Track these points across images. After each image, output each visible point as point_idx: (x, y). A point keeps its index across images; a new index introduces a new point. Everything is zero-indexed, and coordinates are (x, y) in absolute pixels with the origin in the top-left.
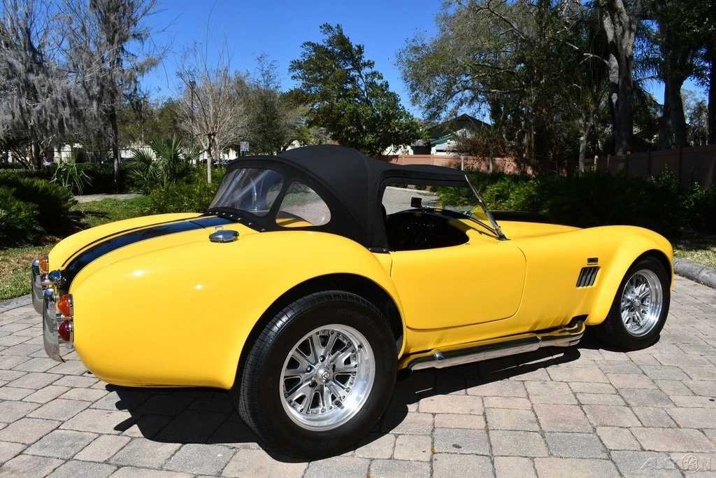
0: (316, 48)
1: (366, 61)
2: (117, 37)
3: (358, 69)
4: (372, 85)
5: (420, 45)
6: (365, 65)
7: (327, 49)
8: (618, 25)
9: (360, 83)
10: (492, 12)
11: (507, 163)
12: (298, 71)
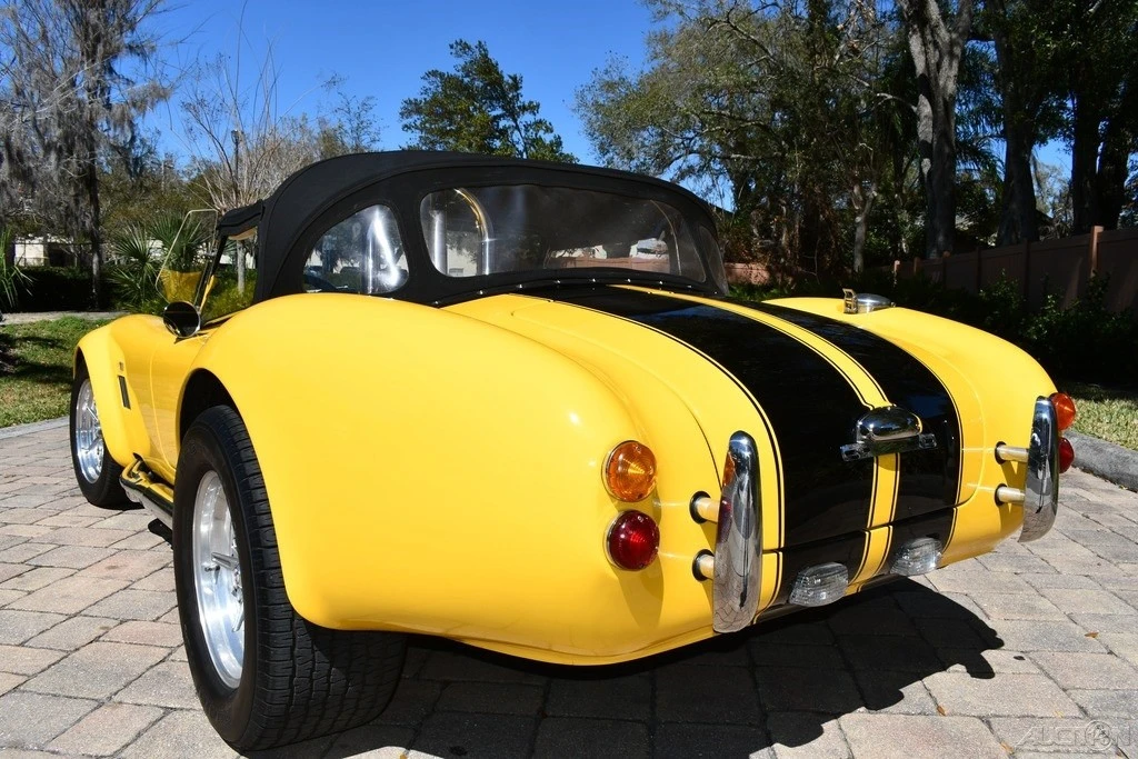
0: (448, 81)
1: (527, 104)
2: (100, 48)
3: (512, 113)
4: (537, 141)
5: (617, 79)
6: (524, 109)
7: (462, 81)
8: (931, 47)
9: (515, 139)
10: (735, 28)
11: (755, 272)
12: (415, 117)
